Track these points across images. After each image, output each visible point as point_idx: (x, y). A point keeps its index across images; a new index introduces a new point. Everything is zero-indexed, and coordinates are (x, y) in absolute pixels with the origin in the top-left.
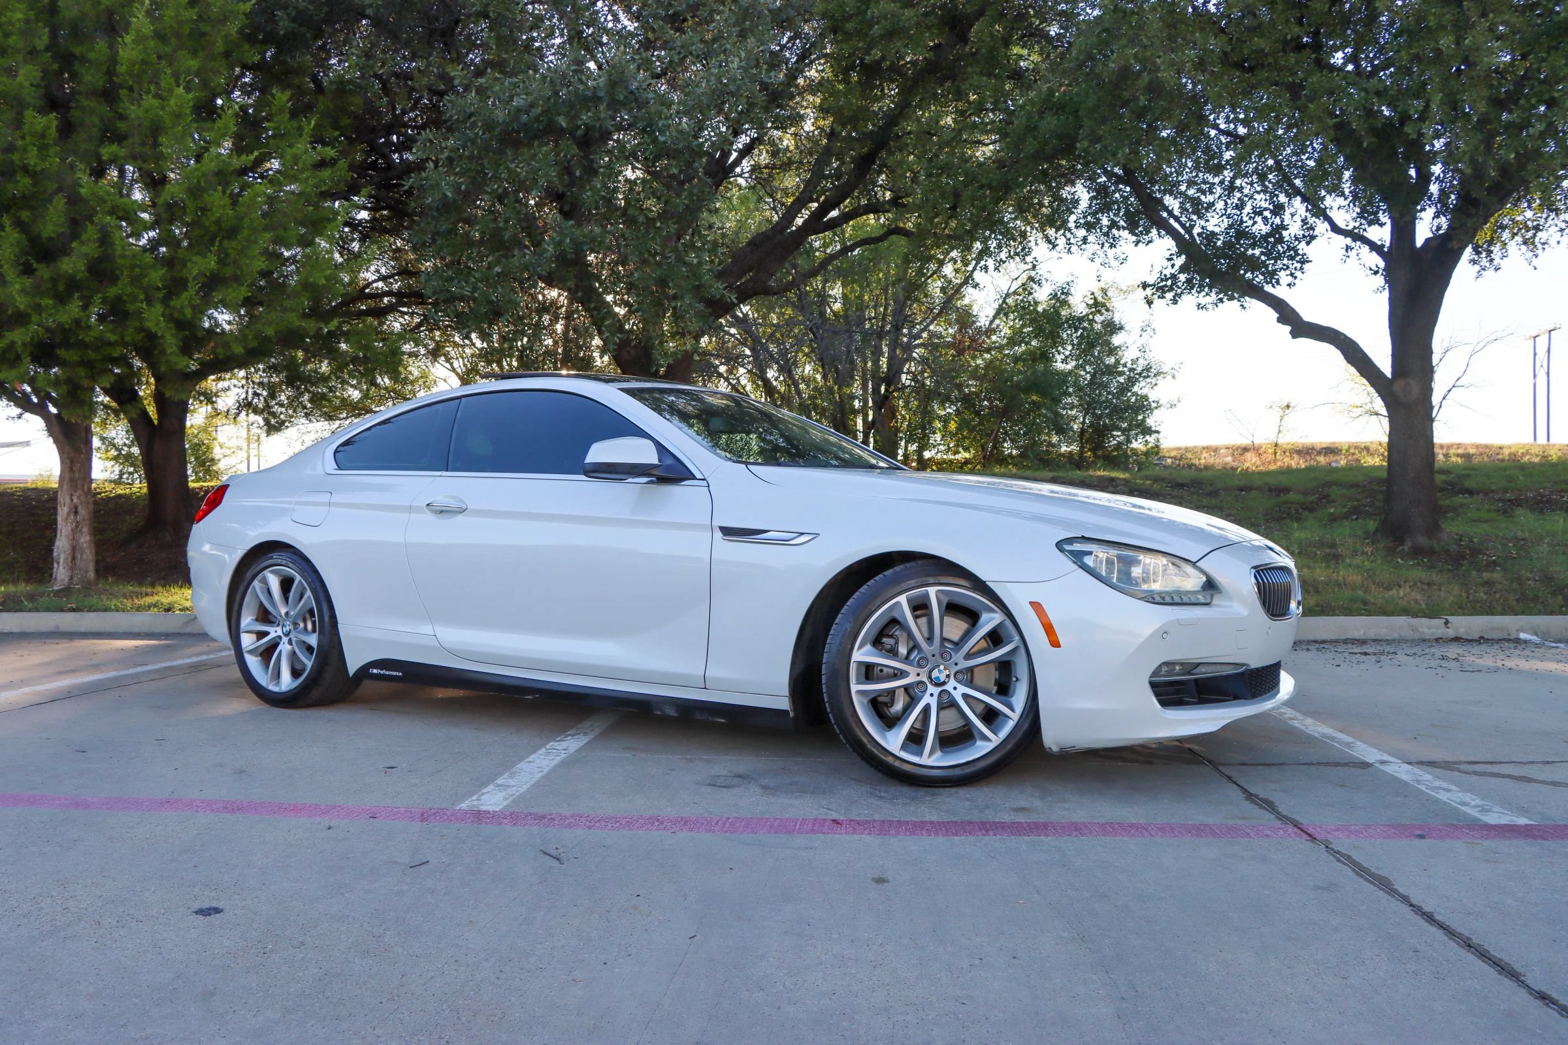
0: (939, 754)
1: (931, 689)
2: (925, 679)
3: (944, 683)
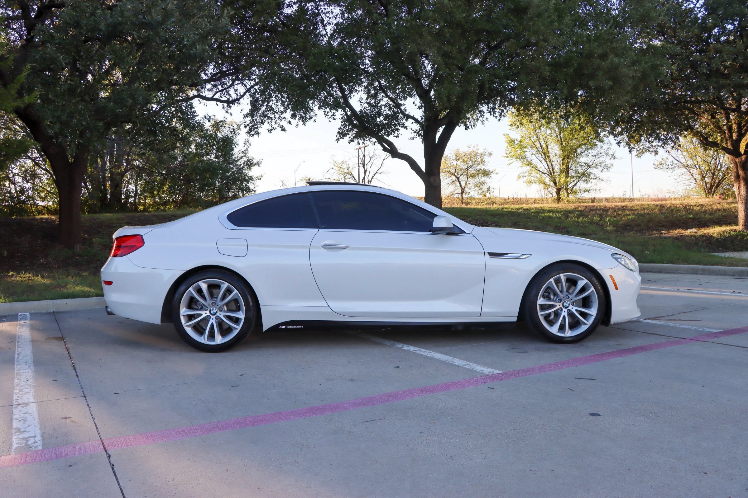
0: (570, 332)
1: (564, 310)
2: (562, 307)
3: (568, 307)
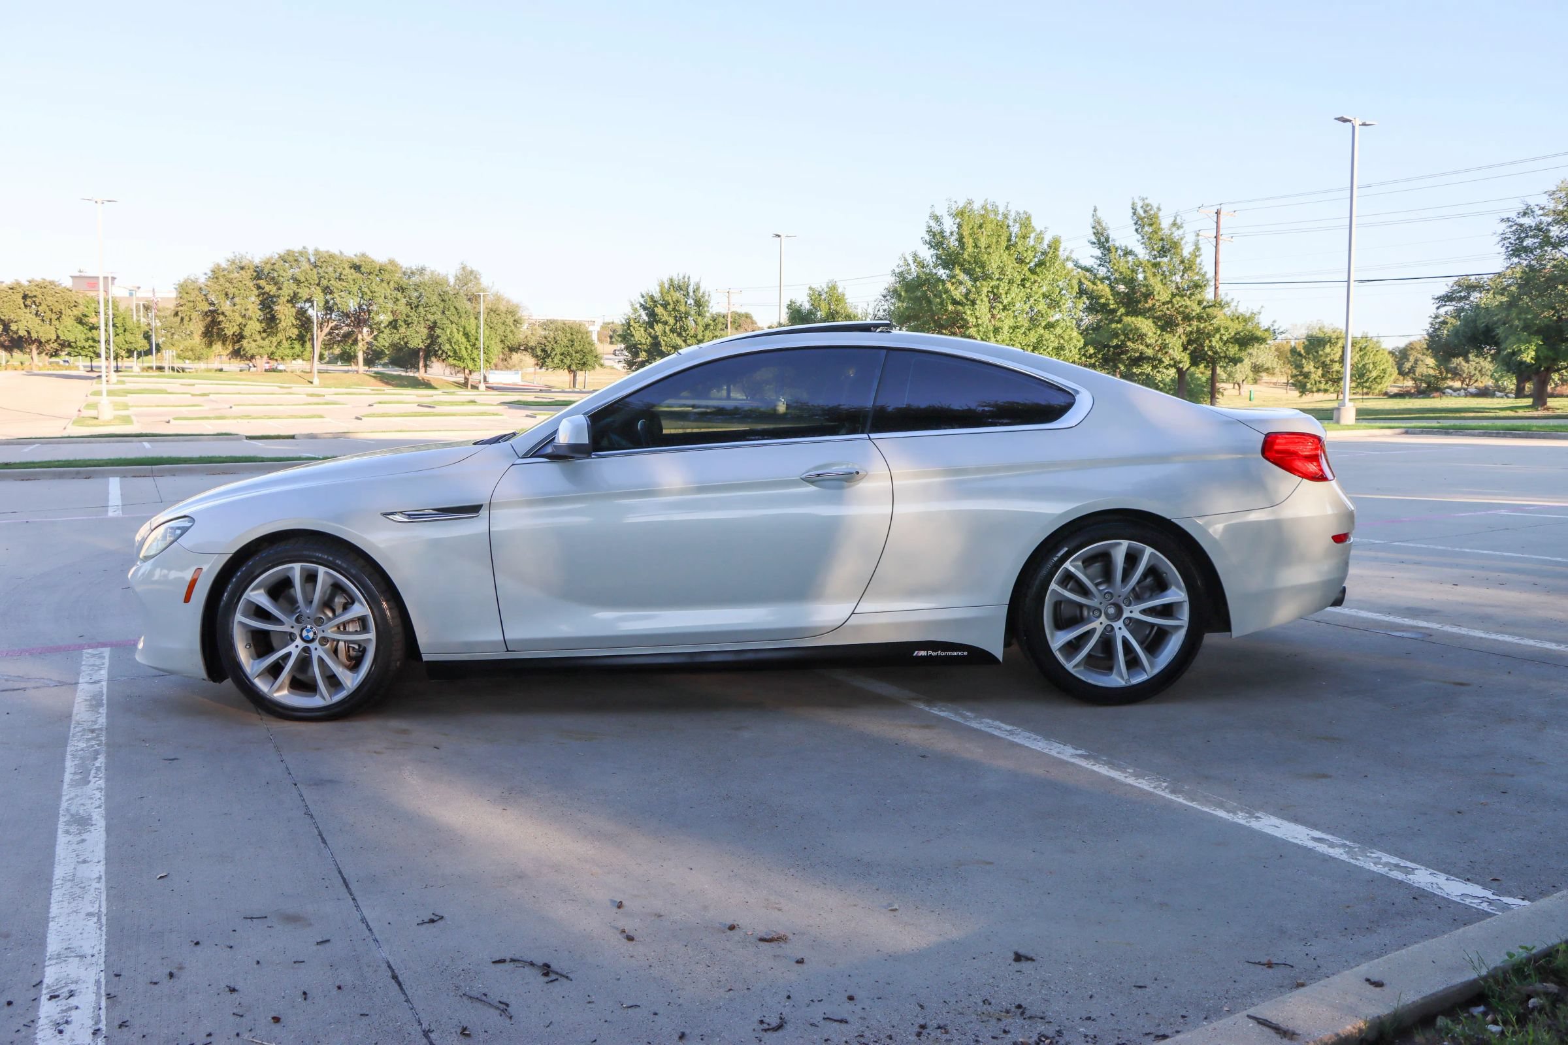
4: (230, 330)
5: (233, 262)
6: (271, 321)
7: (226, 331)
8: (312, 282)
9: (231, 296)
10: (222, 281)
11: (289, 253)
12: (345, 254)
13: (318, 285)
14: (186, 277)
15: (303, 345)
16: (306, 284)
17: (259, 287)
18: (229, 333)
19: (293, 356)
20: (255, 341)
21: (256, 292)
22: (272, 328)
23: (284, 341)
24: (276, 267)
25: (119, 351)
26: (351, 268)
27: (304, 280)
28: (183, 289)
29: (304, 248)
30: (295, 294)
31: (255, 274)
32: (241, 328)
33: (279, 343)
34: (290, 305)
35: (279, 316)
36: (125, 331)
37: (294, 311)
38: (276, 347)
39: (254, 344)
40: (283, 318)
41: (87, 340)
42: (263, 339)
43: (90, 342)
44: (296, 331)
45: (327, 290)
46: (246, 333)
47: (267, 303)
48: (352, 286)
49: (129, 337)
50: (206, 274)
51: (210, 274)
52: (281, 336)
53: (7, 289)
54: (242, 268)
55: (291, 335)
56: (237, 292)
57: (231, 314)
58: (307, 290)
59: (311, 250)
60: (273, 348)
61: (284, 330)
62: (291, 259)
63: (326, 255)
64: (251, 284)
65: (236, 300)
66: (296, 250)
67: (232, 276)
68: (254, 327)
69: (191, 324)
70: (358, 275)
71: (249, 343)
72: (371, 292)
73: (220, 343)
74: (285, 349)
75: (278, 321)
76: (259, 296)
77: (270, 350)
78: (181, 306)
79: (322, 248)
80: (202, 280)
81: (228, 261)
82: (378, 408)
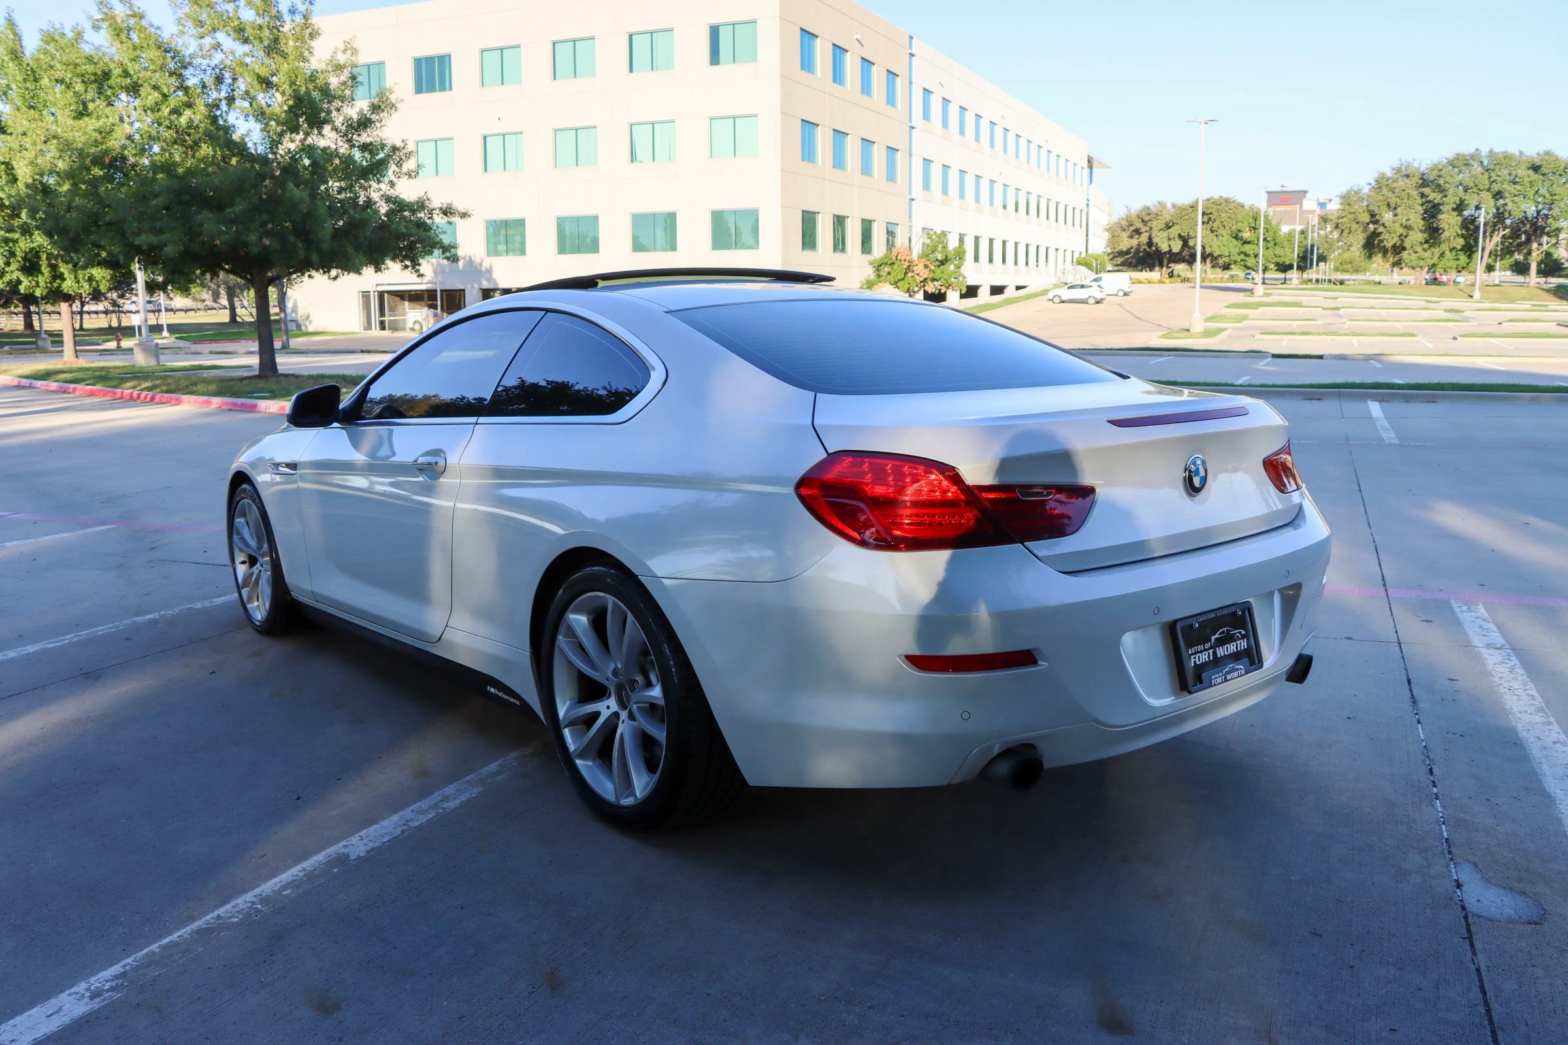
4: (1390, 241)
5: (1398, 170)
6: (1433, 233)
7: (1385, 243)
8: (1482, 187)
9: (1393, 206)
10: (1385, 191)
11: (1458, 157)
12: (1526, 154)
13: (1489, 190)
14: (1349, 188)
15: (1469, 257)
16: (1475, 190)
17: (1423, 195)
18: (1389, 245)
19: (1457, 268)
20: (1416, 252)
21: (1420, 201)
22: (1436, 238)
23: (1447, 252)
24: (1442, 173)
25: (1268, 265)
26: (1529, 169)
27: (1473, 185)
28: (1346, 199)
29: (1477, 150)
30: (1462, 201)
31: (1421, 182)
32: (1402, 240)
33: (1442, 255)
34: (1455, 213)
35: (1442, 226)
36: (1275, 245)
37: (1460, 219)
38: (1439, 258)
39: (1414, 256)
40: (1447, 227)
41: (1239, 254)
42: (1425, 250)
43: (1242, 257)
44: (1461, 242)
45: (1498, 195)
46: (1407, 244)
47: (1432, 212)
48: (1528, 189)
49: (1278, 251)
50: (1369, 184)
51: (1374, 183)
52: (1444, 247)
53: (1188, 208)
54: (1407, 176)
55: (1455, 245)
56: (1399, 202)
57: (1392, 225)
58: (1475, 196)
59: (1484, 152)
60: (1435, 260)
61: (1449, 240)
62: (1460, 163)
63: (1501, 156)
64: (1415, 193)
65: (1399, 210)
66: (1467, 152)
67: (1395, 185)
68: (1416, 237)
69: (1351, 236)
70: (1538, 177)
71: (1409, 254)
72: (1551, 195)
73: (1380, 255)
74: (1449, 260)
75: (1440, 231)
76: (1423, 204)
77: (1431, 262)
78: (1342, 218)
79: (1498, 149)
80: (1366, 190)
81: (1394, 169)
82: (1509, 327)
